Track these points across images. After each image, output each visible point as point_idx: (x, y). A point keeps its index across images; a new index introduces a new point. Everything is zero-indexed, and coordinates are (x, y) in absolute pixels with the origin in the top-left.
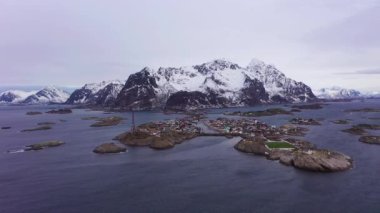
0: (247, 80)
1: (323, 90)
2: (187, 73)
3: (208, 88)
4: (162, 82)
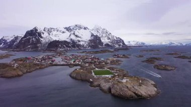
0: (92, 35)
1: (129, 42)
2: (60, 31)
3: (71, 39)
4: (45, 35)
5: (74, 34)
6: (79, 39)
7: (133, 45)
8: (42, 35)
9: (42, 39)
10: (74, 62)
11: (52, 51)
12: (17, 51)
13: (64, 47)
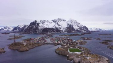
0: (68, 25)
1: (91, 28)
2: (49, 22)
3: (56, 27)
4: (41, 25)
5: (57, 24)
6: (60, 27)
7: (94, 30)
8: (39, 25)
9: (39, 27)
10: (57, 42)
11: (44, 34)
12: (26, 34)
13: (51, 32)
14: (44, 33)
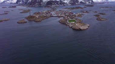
10: (61, 15)
13: (55, 4)
14: (48, 6)
